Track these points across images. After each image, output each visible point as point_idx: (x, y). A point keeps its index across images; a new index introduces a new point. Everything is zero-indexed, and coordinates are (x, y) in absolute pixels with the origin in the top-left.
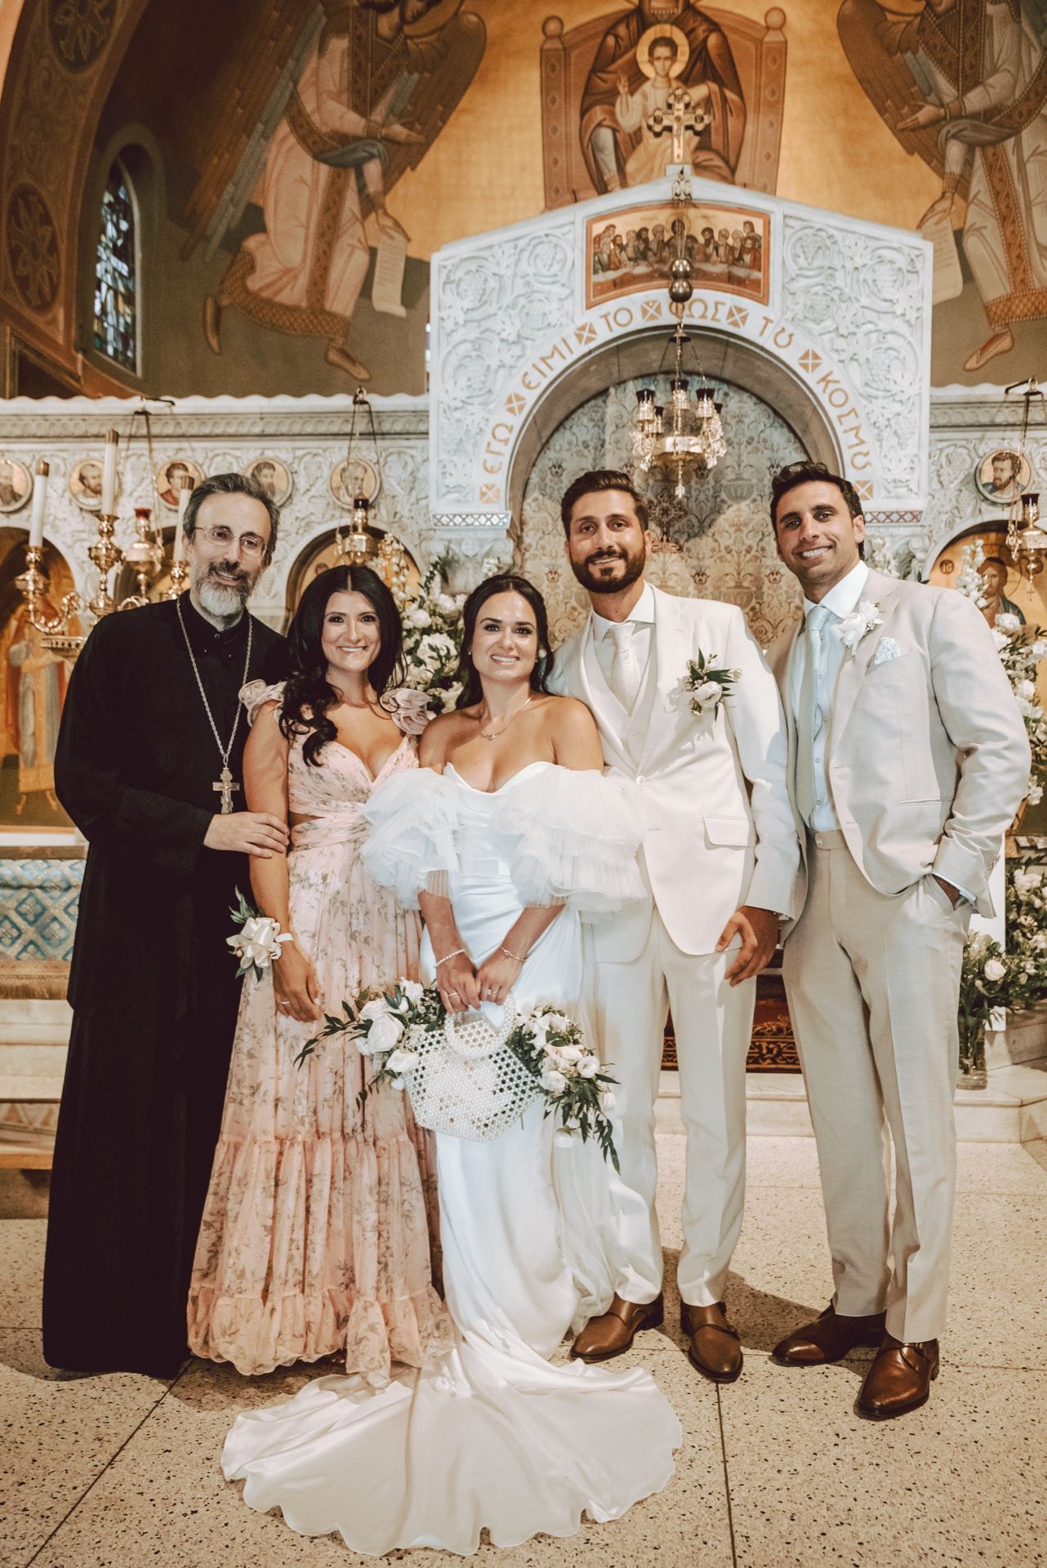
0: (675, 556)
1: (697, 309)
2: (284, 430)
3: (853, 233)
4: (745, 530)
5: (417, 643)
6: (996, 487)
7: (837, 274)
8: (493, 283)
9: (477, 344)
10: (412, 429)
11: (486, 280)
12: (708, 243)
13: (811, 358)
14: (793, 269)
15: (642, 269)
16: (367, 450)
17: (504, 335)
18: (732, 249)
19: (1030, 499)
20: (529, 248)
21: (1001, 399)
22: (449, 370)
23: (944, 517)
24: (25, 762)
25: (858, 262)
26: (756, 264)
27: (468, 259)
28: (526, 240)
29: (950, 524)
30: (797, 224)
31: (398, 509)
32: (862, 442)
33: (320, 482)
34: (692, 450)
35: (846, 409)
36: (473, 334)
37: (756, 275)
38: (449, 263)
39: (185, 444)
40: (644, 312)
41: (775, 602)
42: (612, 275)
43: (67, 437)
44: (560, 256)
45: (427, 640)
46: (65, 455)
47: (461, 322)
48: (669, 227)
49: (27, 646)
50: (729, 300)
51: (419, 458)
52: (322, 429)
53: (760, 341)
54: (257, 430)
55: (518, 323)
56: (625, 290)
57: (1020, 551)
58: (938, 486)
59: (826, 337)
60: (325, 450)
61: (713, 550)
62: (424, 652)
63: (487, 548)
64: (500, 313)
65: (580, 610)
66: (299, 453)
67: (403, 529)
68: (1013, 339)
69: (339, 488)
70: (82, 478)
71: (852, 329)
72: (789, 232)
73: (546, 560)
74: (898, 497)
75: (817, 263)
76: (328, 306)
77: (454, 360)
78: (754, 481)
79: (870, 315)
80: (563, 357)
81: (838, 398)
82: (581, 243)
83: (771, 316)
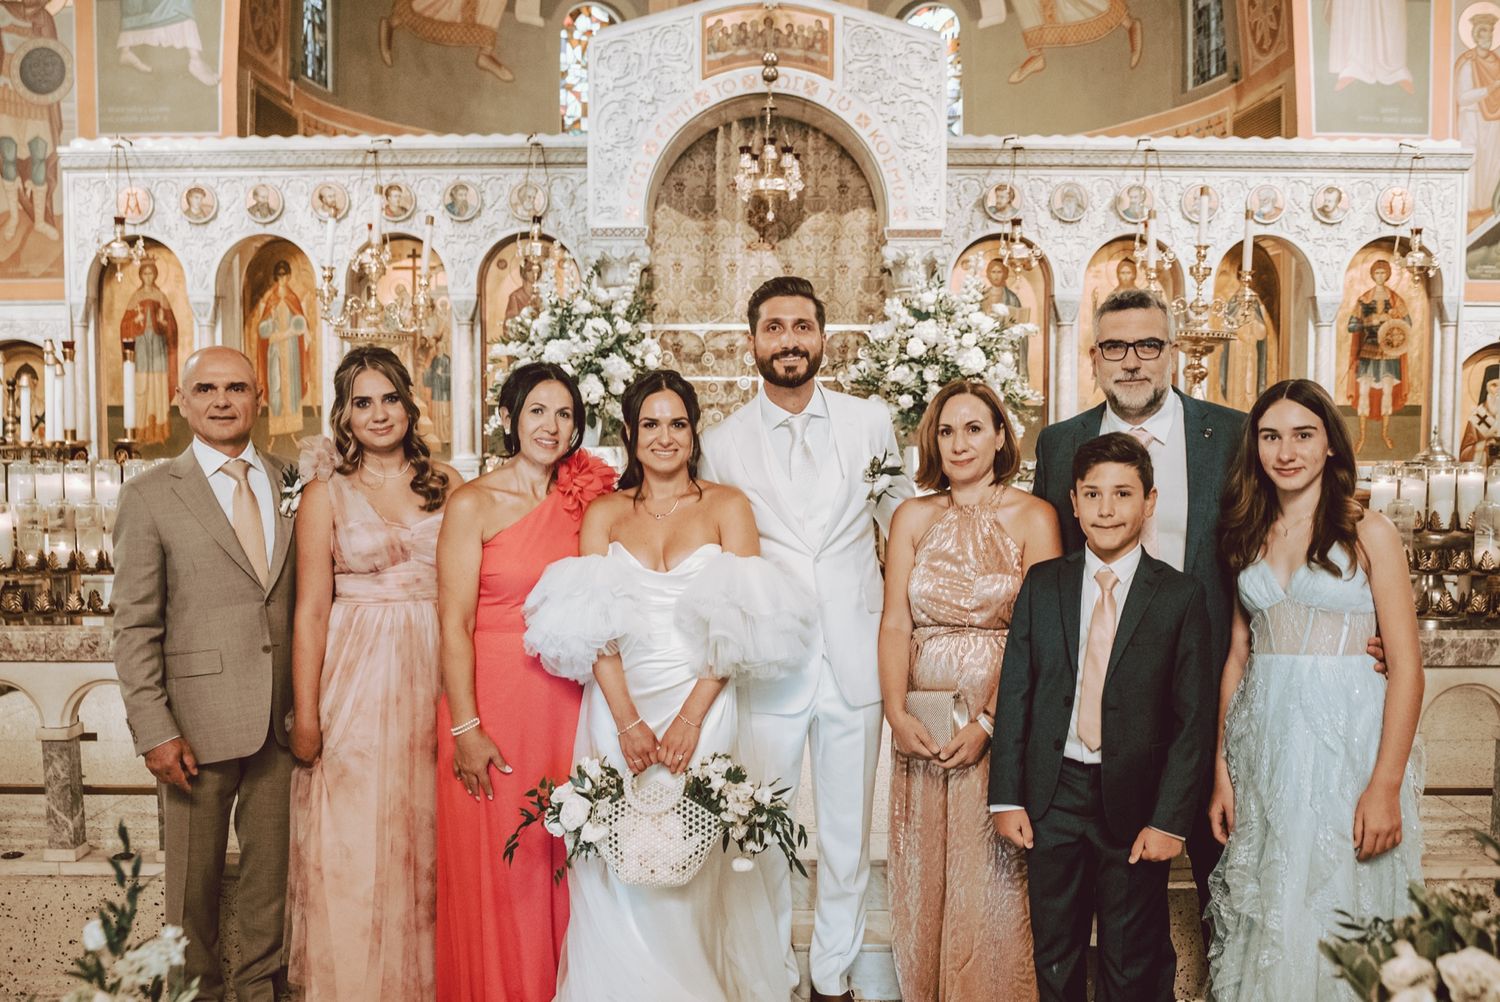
0: (769, 253)
1: (781, 81)
2: (475, 160)
3: (892, 31)
4: (821, 234)
5: (583, 325)
6: (999, 209)
7: (881, 60)
8: (634, 60)
9: (623, 104)
10: (572, 160)
11: (629, 58)
12: (789, 35)
13: (864, 119)
14: (850, 56)
15: (742, 52)
16: (538, 176)
17: (642, 97)
18: (807, 39)
19: (1016, 222)
20: (661, 35)
21: (1000, 147)
22: (602, 122)
23: (962, 230)
24: (274, 412)
25: (896, 51)
26: (824, 50)
27: (616, 42)
28: (658, 29)
29: (967, 236)
30: (853, 23)
31: (561, 219)
32: (899, 180)
33: (503, 198)
34: (778, 188)
35: (888, 156)
36: (619, 95)
37: (824, 58)
38: (602, 45)
39: (399, 171)
40: (744, 83)
41: (843, 288)
42: (720, 55)
43: (310, 166)
44: (683, 41)
45: (590, 323)
46: (308, 179)
47: (611, 87)
48: (762, 21)
49: (274, 323)
50: (805, 75)
51: (577, 180)
52: (504, 160)
53: (828, 106)
54: (454, 160)
55: (652, 89)
56: (731, 66)
57: (1010, 258)
58: (956, 207)
59: (874, 104)
60: (506, 175)
61: (798, 249)
62: (588, 331)
63: (631, 253)
64: (639, 82)
65: (698, 293)
66: (486, 177)
67: (565, 235)
68: (1045, 62)
69: (516, 204)
70: (321, 197)
71: (893, 99)
72: (847, 29)
73: (672, 255)
74: (925, 219)
75: (868, 51)
76: (479, 20)
77: (606, 115)
78: (828, 198)
79: (905, 90)
80: (686, 114)
81: (883, 148)
82: (698, 32)
83: (835, 88)
